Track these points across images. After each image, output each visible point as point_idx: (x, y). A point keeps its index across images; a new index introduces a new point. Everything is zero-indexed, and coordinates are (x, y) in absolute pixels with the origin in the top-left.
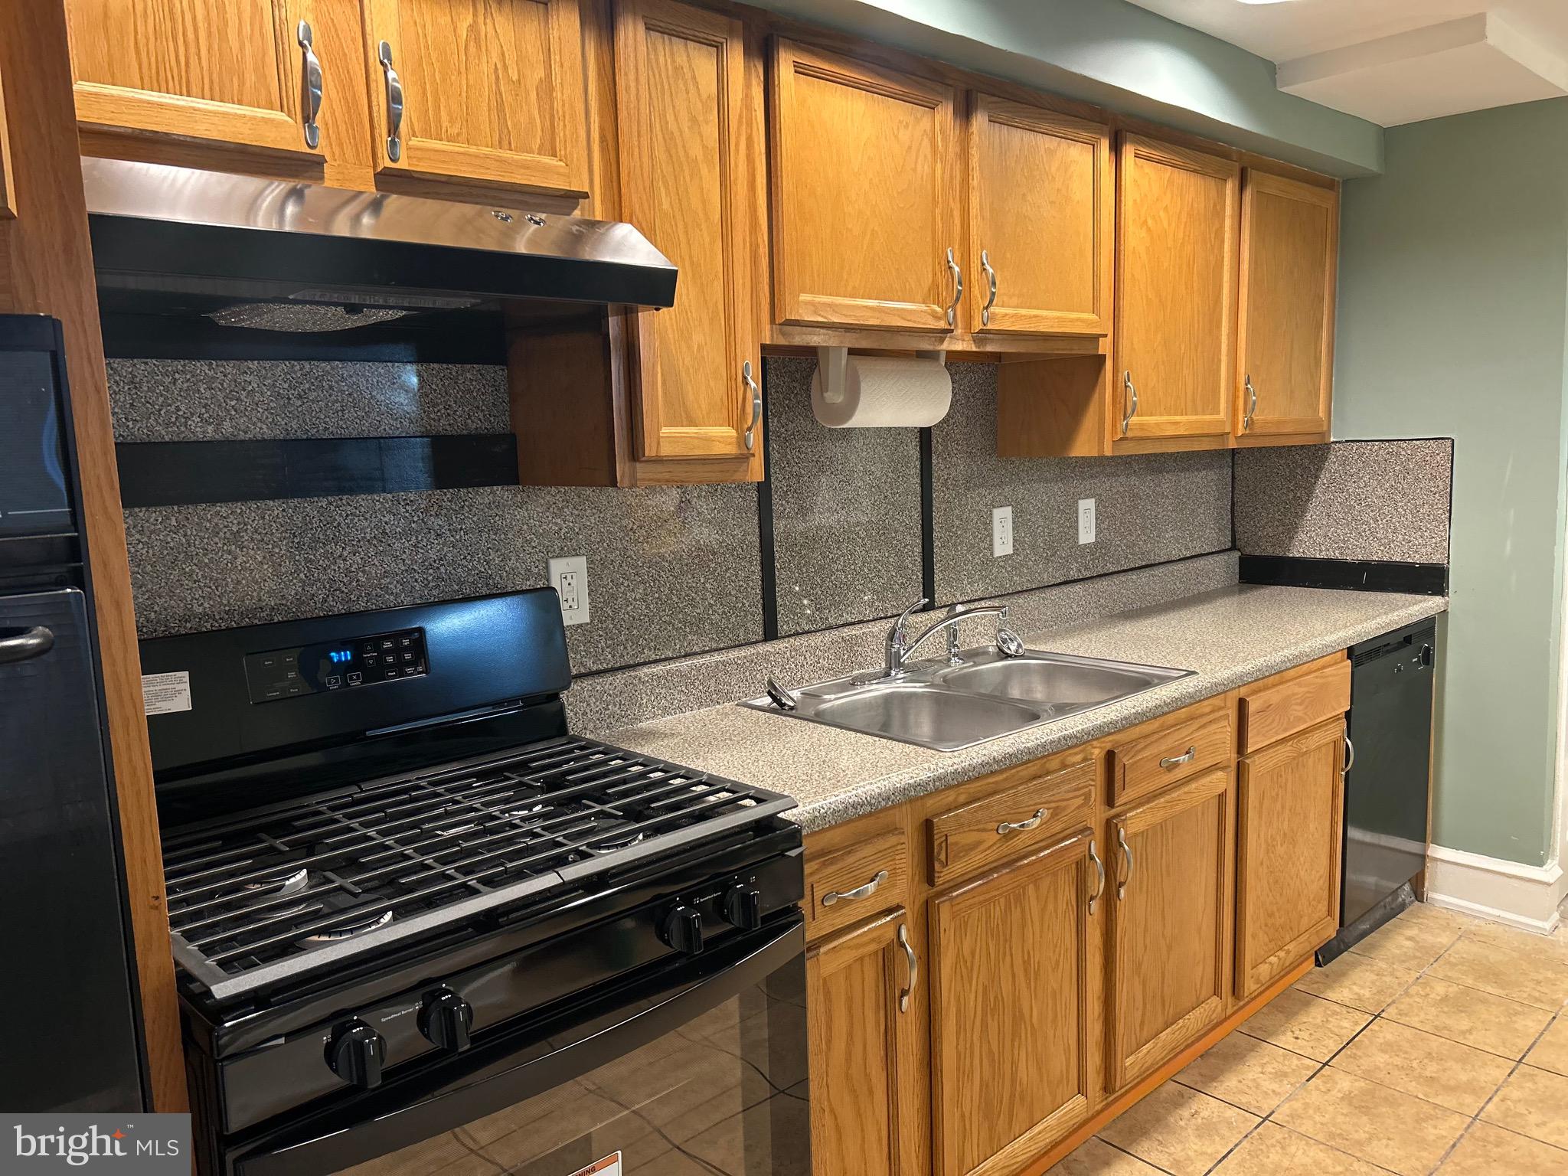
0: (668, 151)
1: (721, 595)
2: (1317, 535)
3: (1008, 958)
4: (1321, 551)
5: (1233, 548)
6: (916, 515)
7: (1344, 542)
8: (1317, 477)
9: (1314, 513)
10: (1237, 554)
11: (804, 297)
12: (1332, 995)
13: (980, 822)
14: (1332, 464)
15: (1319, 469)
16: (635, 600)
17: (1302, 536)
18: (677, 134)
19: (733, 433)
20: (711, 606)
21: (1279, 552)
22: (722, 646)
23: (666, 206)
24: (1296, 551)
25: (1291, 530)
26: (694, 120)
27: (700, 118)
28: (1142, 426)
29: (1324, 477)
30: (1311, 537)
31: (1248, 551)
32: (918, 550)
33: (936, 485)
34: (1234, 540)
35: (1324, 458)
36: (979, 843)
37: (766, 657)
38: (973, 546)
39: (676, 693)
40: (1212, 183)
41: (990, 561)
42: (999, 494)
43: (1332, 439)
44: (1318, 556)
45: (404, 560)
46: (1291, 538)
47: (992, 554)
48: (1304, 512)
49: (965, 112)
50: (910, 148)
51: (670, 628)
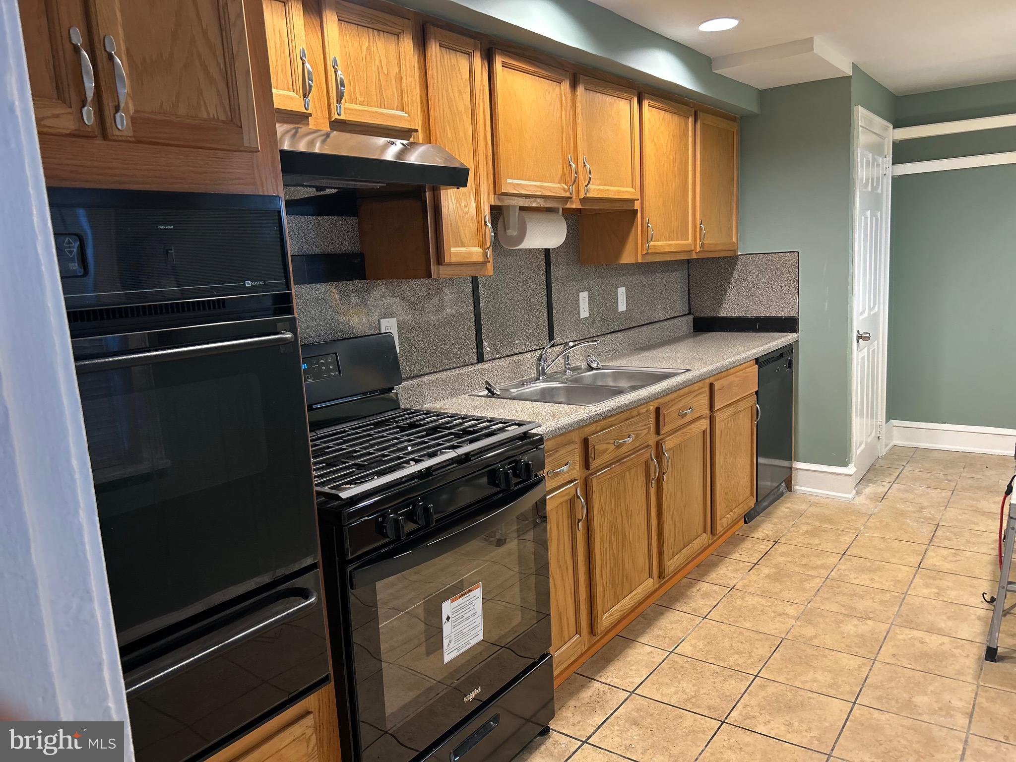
0: (450, 108)
1: (457, 338)
2: (733, 304)
3: (619, 507)
4: (735, 313)
5: (690, 313)
6: (545, 296)
7: (747, 307)
8: (732, 274)
9: (731, 292)
10: (691, 317)
11: (509, 181)
12: (755, 535)
13: (607, 439)
14: (739, 266)
15: (733, 269)
16: (419, 341)
17: (725, 305)
18: (453, 97)
19: (481, 250)
20: (453, 344)
21: (713, 314)
22: (458, 365)
23: (449, 135)
24: (723, 314)
25: (719, 302)
26: (460, 92)
27: (462, 91)
28: (655, 246)
29: (736, 273)
30: (729, 305)
31: (697, 315)
32: (546, 314)
33: (553, 280)
34: (690, 309)
35: (735, 264)
36: (607, 449)
37: (480, 371)
38: (570, 313)
39: (440, 389)
40: (682, 119)
41: (579, 321)
42: (582, 285)
43: (739, 253)
44: (734, 315)
45: (316, 319)
46: (720, 307)
47: (579, 317)
48: (726, 293)
49: (574, 86)
50: (551, 104)
51: (435, 356)
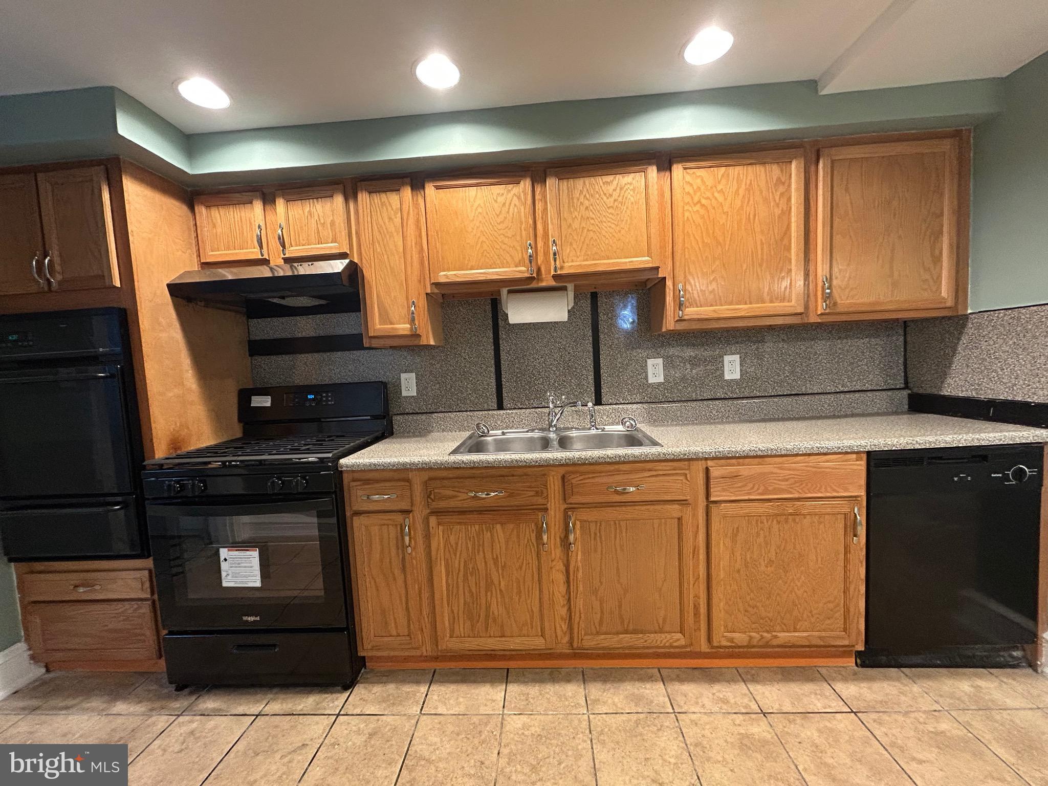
2: (960, 379)
4: (962, 391)
5: (907, 387)
7: (979, 385)
8: (959, 339)
9: (958, 363)
10: (906, 393)
13: (454, 487)
14: (970, 329)
15: (961, 333)
16: (436, 389)
17: (949, 380)
19: (408, 326)
21: (934, 391)
24: (946, 392)
25: (943, 376)
28: (693, 313)
29: (964, 340)
30: (955, 381)
31: (915, 390)
34: (906, 382)
35: (964, 326)
36: (456, 496)
38: (631, 377)
41: (645, 385)
42: (653, 352)
43: (969, 311)
44: (960, 395)
46: (942, 382)
47: (647, 381)
48: (951, 364)
